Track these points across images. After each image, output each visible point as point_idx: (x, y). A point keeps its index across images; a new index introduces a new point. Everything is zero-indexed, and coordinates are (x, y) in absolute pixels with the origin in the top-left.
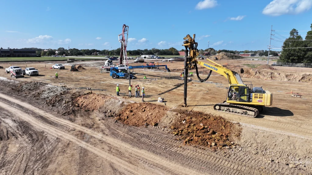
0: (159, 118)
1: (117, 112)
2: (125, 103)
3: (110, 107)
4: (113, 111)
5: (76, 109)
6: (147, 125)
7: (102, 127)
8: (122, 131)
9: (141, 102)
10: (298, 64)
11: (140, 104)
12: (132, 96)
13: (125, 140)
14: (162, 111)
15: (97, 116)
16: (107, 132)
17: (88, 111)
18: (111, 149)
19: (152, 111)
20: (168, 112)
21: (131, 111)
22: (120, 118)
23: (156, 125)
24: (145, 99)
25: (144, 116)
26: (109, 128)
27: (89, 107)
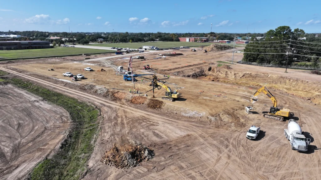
0: (144, 102)
1: (130, 100)
2: (133, 97)
3: (128, 98)
4: (129, 99)
5: (115, 98)
6: (140, 104)
7: (127, 104)
8: (133, 105)
9: (139, 96)
10: (253, 63)
11: (138, 97)
12: (135, 93)
13: (134, 107)
14: (145, 99)
15: (124, 101)
16: (128, 106)
17: (120, 100)
18: (130, 109)
19: (142, 99)
20: (147, 100)
21: (135, 99)
22: (132, 102)
23: (143, 104)
24: (141, 95)
25: (139, 101)
26: (128, 104)
27: (120, 97)
